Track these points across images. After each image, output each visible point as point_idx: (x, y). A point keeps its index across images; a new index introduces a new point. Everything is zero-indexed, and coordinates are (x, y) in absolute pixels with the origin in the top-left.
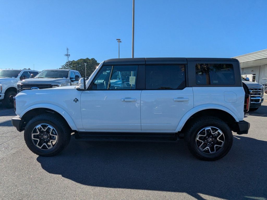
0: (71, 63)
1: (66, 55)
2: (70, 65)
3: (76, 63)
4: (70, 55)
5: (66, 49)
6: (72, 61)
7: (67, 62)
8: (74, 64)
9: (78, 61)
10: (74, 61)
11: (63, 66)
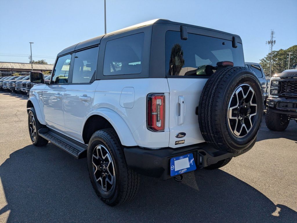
0: (277, 54)
1: (269, 43)
2: (274, 57)
3: (284, 53)
4: (275, 41)
5: (271, 32)
6: (278, 50)
7: (269, 54)
8: (281, 54)
9: (288, 49)
10: (281, 50)
11: (263, 59)
